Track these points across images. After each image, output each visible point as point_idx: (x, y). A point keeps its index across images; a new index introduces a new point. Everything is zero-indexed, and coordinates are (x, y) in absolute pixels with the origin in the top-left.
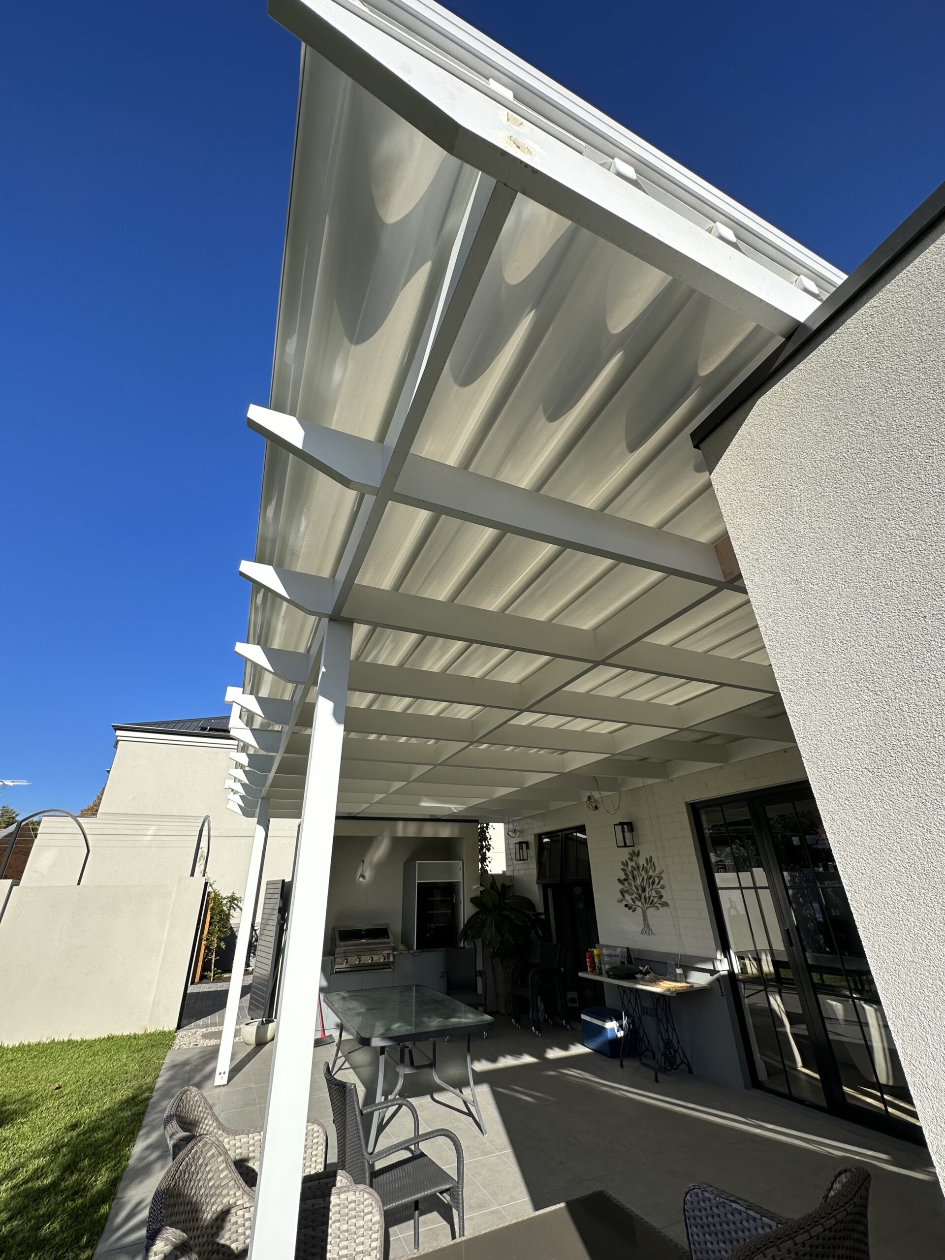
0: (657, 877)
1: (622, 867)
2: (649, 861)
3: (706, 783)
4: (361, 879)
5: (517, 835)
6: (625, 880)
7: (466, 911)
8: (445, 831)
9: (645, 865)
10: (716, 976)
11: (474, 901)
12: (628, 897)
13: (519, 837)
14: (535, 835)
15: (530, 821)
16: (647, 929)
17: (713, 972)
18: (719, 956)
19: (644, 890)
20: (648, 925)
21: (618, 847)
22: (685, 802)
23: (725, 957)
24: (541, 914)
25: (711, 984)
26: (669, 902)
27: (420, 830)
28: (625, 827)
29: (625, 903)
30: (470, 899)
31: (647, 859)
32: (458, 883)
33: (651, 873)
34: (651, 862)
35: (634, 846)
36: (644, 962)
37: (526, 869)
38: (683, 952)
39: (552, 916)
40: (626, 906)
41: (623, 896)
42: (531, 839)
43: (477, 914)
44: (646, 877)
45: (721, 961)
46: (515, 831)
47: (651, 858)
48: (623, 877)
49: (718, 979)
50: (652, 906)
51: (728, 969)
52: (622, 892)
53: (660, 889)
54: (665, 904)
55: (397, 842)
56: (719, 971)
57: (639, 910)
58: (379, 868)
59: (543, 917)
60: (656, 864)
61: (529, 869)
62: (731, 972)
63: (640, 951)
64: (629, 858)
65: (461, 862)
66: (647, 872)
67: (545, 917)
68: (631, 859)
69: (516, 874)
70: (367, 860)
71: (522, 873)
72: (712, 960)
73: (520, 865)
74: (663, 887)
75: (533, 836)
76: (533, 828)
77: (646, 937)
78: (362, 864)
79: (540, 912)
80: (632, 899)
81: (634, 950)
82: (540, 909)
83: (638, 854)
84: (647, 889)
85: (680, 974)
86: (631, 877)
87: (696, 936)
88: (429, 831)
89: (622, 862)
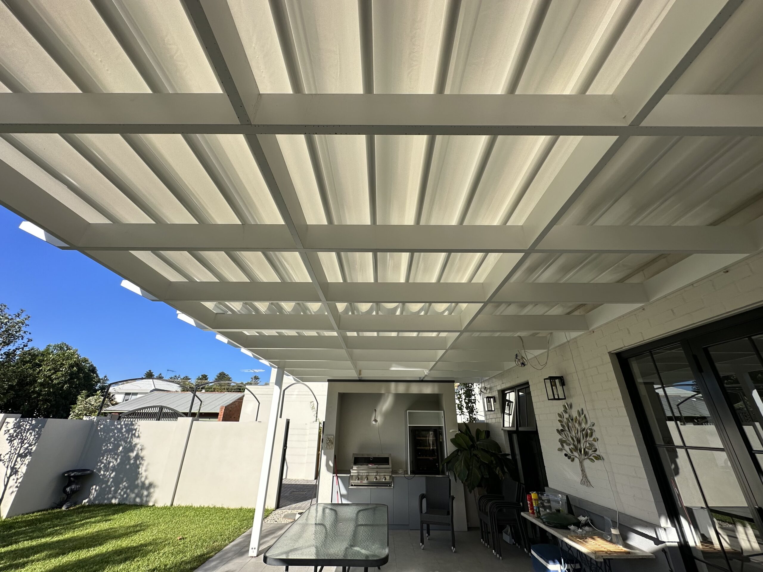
0: (589, 429)
1: (559, 419)
2: (581, 413)
3: (628, 330)
4: (374, 423)
5: (488, 391)
6: (562, 430)
7: (449, 449)
8: (428, 389)
9: (578, 417)
10: (660, 546)
11: (453, 441)
12: (567, 448)
13: (489, 393)
14: (498, 391)
15: (494, 380)
16: (585, 480)
17: (657, 541)
18: (665, 522)
19: (579, 441)
20: (586, 477)
21: (549, 400)
22: (608, 352)
23: (674, 525)
24: (508, 455)
25: (655, 553)
26: (603, 455)
27: (408, 388)
28: (557, 381)
29: (564, 452)
30: (451, 439)
31: (578, 411)
32: (442, 427)
33: (583, 425)
34: (583, 414)
35: (565, 399)
36: (585, 513)
37: (495, 418)
38: (622, 511)
39: (518, 457)
40: (566, 455)
41: (563, 446)
42: (496, 394)
43: (457, 451)
44: (579, 429)
45: (665, 529)
46: (485, 388)
47: (582, 410)
48: (561, 428)
49: (663, 550)
50: (587, 458)
51: (678, 541)
52: (562, 442)
53: (593, 442)
54: (598, 458)
55: (398, 397)
56: (664, 542)
57: (577, 460)
58: (387, 415)
59: (510, 457)
60: (587, 416)
61: (497, 418)
62: (684, 546)
63: (580, 500)
64: (563, 410)
65: (443, 411)
66: (580, 424)
67: (512, 457)
68: (566, 412)
69: (490, 421)
70: (378, 410)
71: (494, 421)
72: (655, 526)
73: (491, 415)
74: (596, 440)
75: (497, 392)
76: (496, 386)
77: (584, 488)
78: (374, 412)
79: (507, 453)
80: (570, 449)
81: (575, 498)
82: (508, 451)
83: (571, 406)
84: (582, 441)
85: (616, 535)
86: (567, 429)
87: (634, 496)
88: (415, 389)
89: (559, 414)
